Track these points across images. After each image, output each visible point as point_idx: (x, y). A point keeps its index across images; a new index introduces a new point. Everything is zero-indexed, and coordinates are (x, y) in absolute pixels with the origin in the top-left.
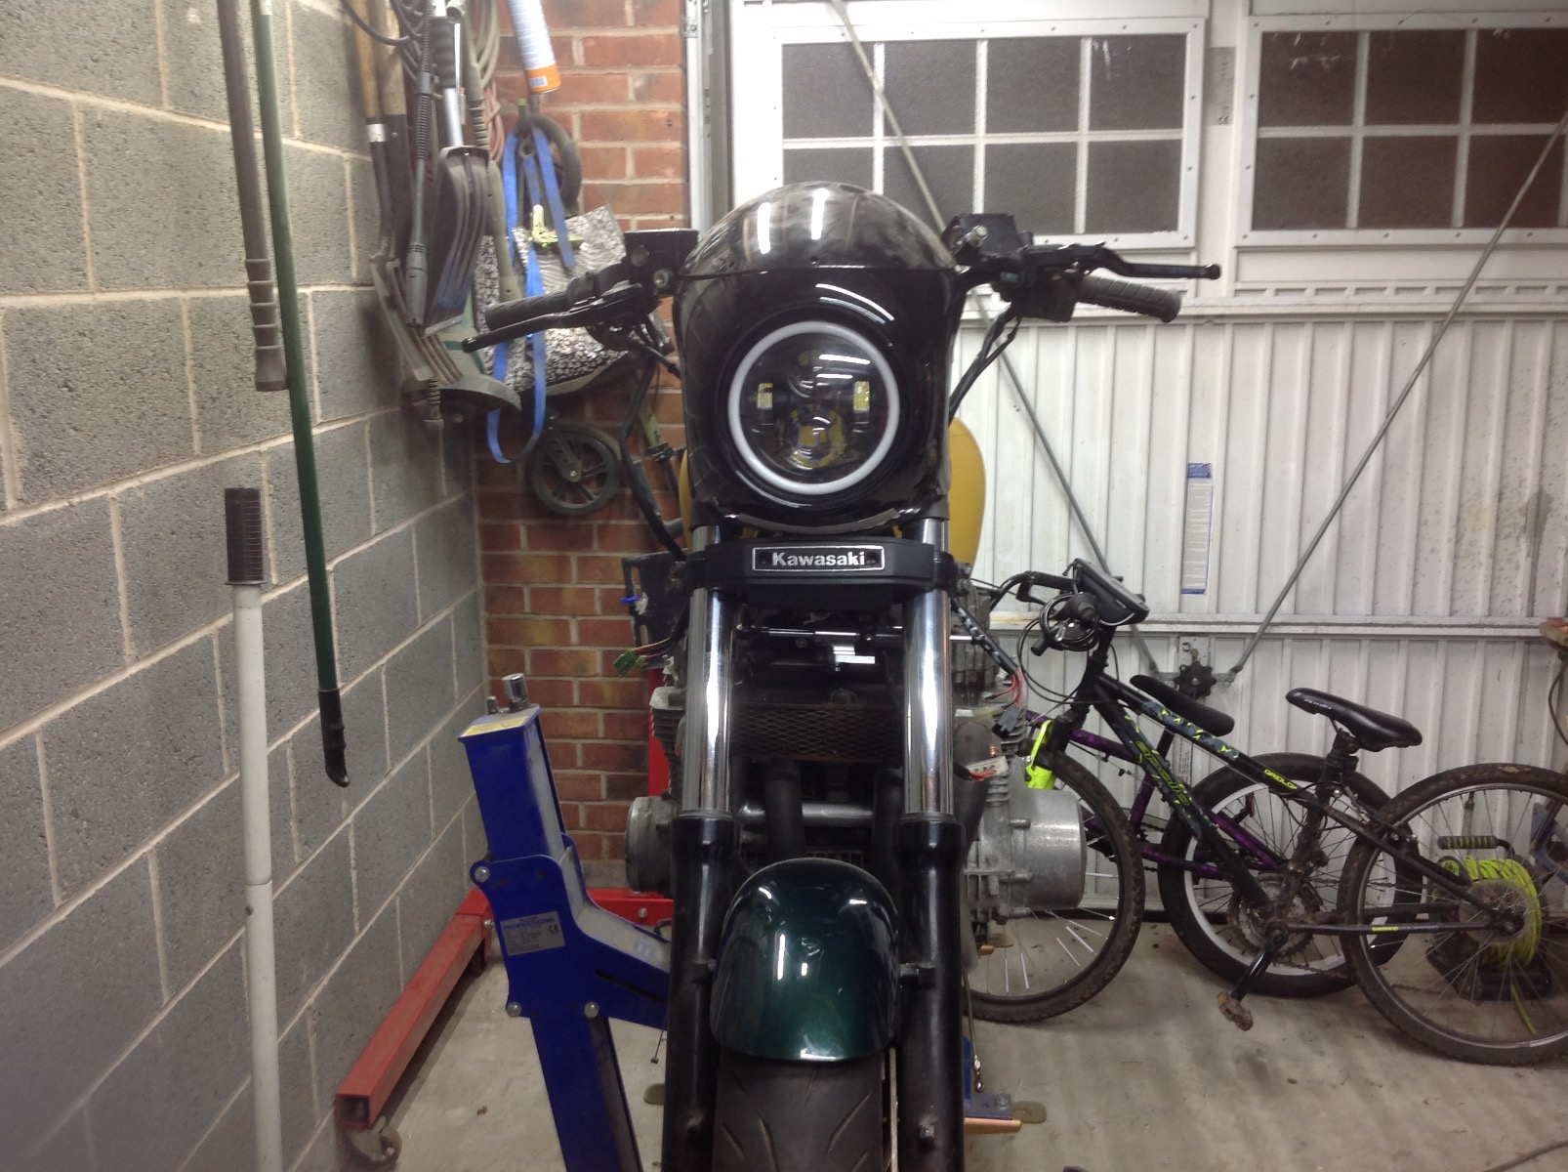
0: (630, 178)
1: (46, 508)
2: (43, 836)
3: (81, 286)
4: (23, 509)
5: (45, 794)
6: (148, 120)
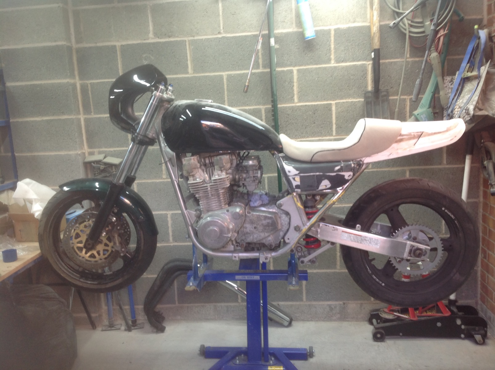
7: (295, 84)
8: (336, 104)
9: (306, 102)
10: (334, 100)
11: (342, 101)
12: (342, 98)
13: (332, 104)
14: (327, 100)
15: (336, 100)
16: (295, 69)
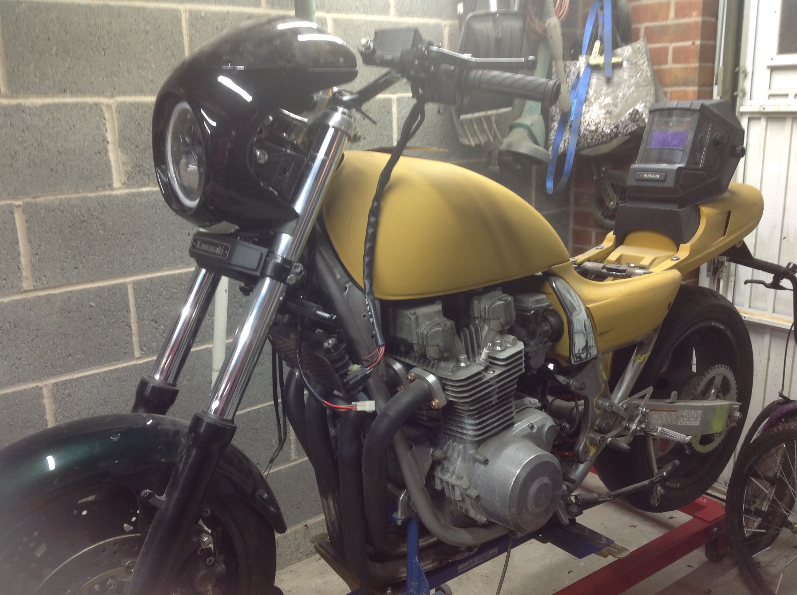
0: (672, 20)
1: (144, 189)
2: (130, 327)
4: (125, 188)
5: (132, 309)
6: (245, 13)
13: (392, 101)
15: (397, 92)
16: (329, 18)
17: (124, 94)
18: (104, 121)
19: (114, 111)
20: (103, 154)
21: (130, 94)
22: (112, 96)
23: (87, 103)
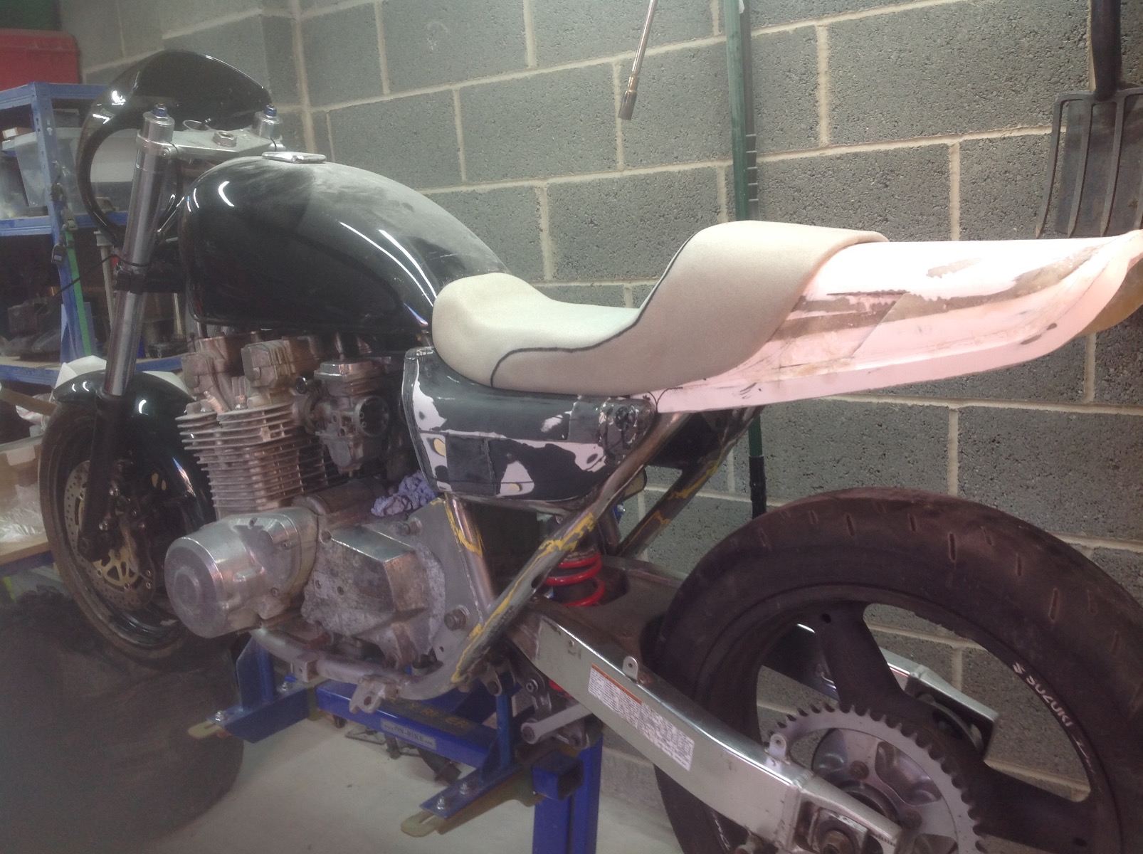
1: (572, 284)
3: (611, 166)
4: (556, 281)
7: (823, 80)
8: (963, 147)
9: (856, 142)
10: (956, 135)
11: (985, 136)
12: (985, 127)
13: (950, 151)
14: (933, 135)
15: (964, 133)
16: (821, 27)
17: (555, 175)
18: (538, 207)
19: (545, 194)
20: (536, 242)
21: (561, 174)
22: (545, 179)
23: (522, 187)
